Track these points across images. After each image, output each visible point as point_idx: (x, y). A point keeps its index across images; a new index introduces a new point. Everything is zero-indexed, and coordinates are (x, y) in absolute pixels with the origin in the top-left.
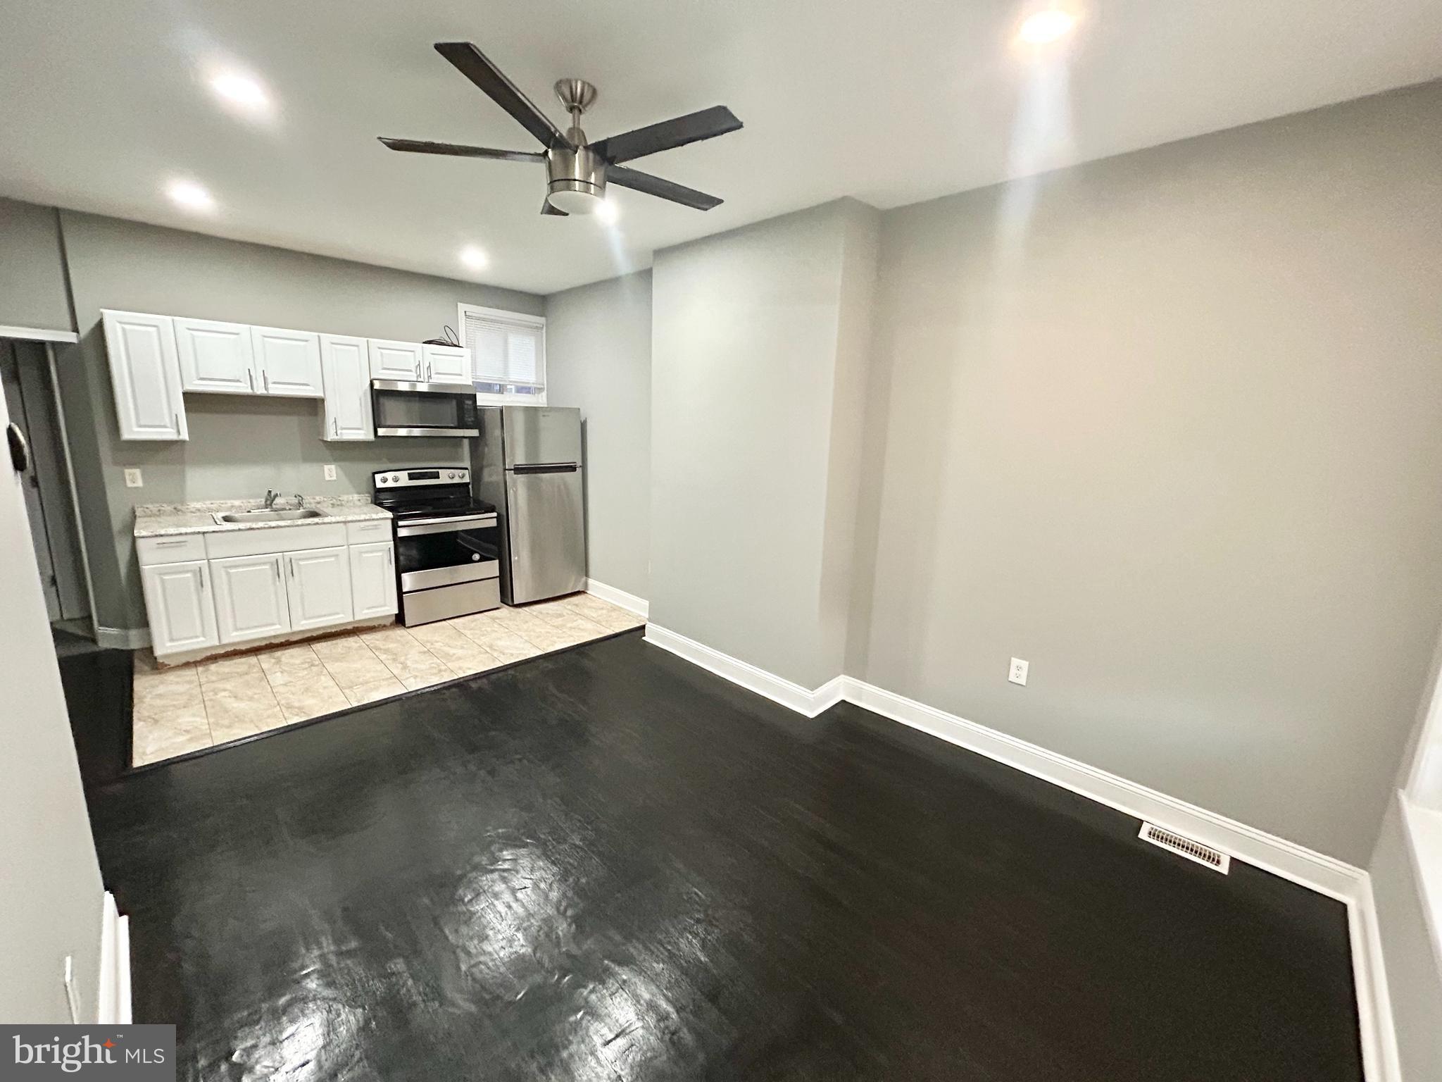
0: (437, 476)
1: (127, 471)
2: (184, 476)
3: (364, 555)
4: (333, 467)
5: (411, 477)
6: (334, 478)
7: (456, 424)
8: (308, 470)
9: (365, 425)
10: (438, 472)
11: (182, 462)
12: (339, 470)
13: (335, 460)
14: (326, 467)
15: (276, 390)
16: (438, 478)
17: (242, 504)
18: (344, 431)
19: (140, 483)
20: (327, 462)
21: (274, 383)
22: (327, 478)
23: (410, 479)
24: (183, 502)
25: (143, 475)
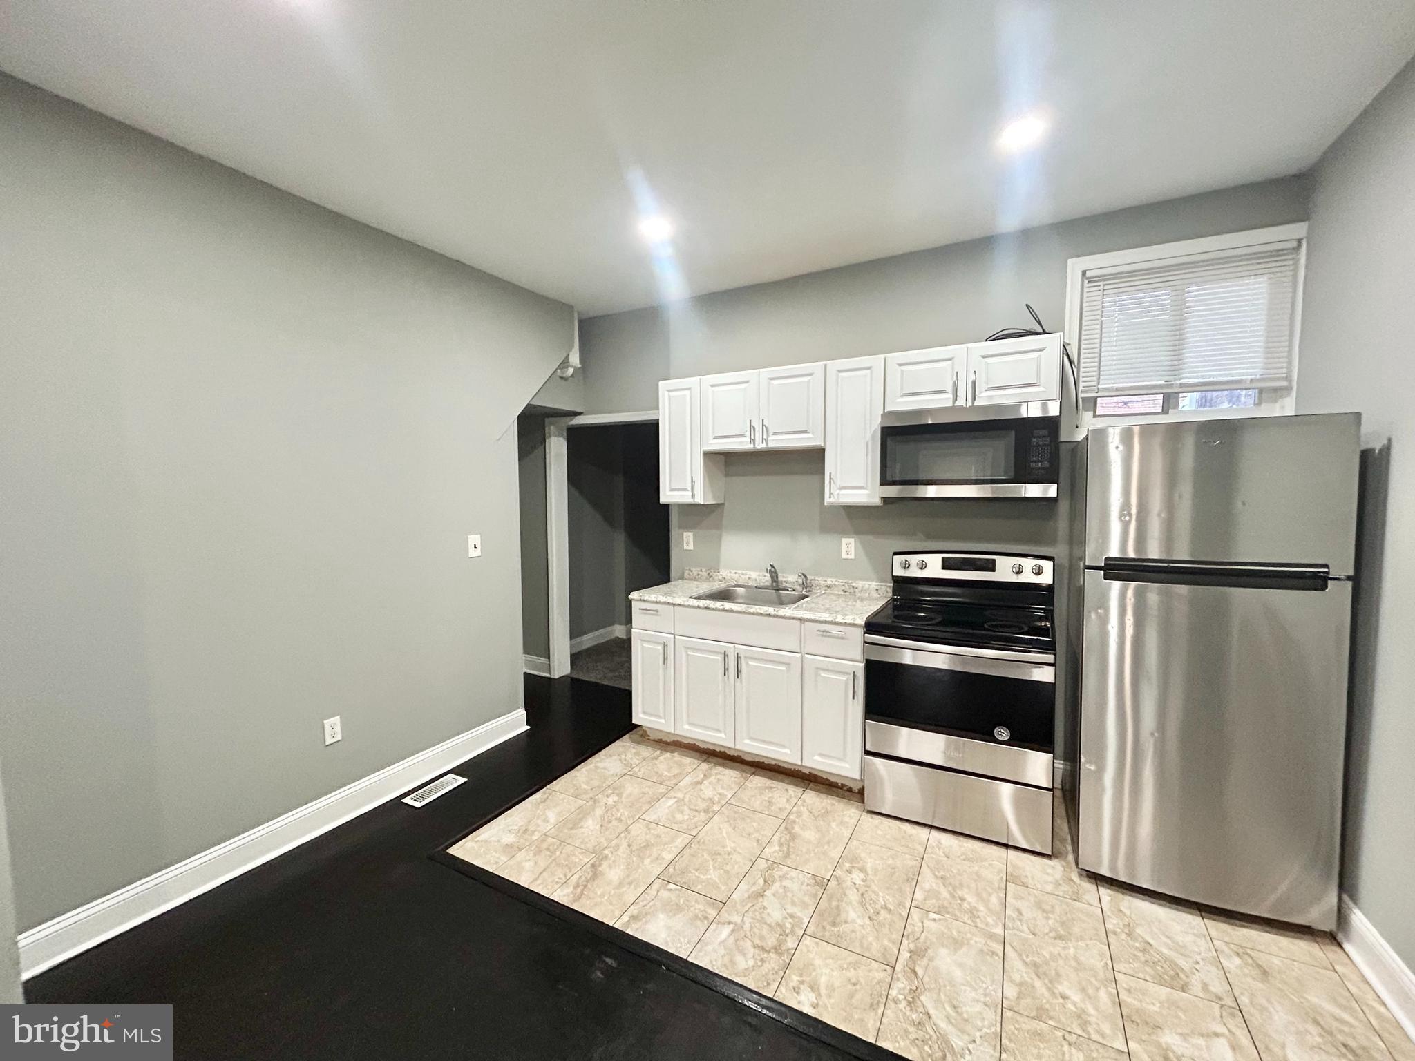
0: (990, 566)
1: (685, 534)
2: (720, 540)
3: (823, 674)
4: (852, 540)
5: (946, 565)
6: (852, 556)
7: (1011, 475)
8: (825, 543)
9: (869, 485)
10: (994, 561)
11: (718, 526)
12: (860, 547)
13: (857, 532)
14: (845, 541)
15: (776, 443)
16: (994, 570)
17: (757, 578)
18: (844, 492)
19: (691, 547)
20: (845, 533)
21: (775, 434)
22: (844, 556)
23: (944, 567)
24: (717, 569)
25: (695, 537)
